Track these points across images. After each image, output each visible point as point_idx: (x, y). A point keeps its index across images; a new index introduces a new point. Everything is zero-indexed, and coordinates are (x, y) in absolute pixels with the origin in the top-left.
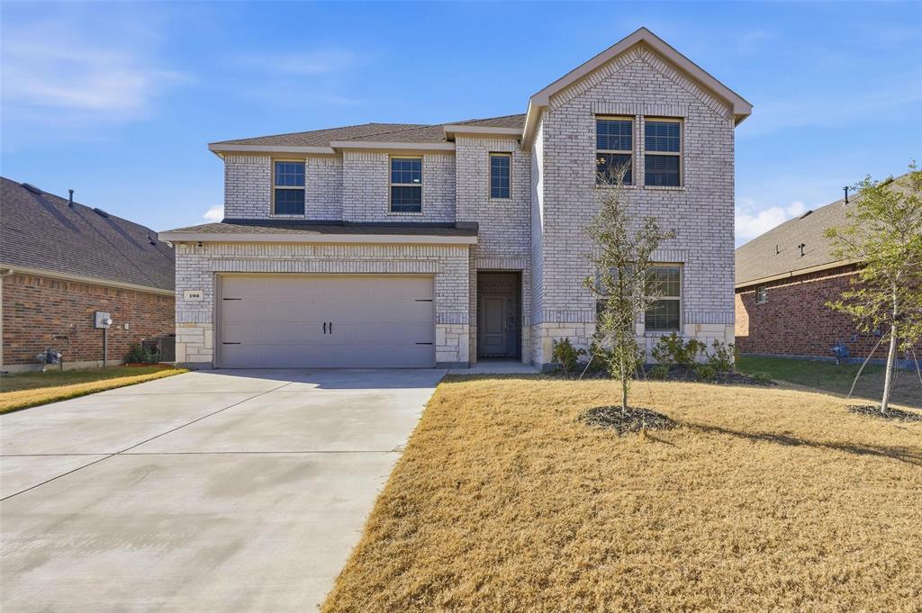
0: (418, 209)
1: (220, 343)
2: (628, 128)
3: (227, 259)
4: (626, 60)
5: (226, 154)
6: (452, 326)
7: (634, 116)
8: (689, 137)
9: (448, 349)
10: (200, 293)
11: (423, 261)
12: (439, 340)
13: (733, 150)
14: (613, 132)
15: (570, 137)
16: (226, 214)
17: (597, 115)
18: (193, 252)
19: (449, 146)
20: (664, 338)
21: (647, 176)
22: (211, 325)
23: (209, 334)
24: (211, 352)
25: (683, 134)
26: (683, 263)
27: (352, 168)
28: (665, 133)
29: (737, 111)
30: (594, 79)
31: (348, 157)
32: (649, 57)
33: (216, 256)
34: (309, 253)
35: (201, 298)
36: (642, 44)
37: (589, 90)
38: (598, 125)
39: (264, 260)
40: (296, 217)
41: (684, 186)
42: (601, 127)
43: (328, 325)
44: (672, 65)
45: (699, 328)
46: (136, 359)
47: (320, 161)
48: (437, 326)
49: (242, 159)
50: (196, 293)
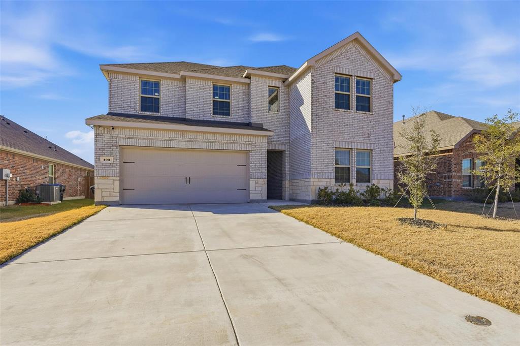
0: (228, 114)
1: (123, 189)
2: (348, 81)
3: (128, 138)
4: (348, 47)
5: (108, 72)
6: (259, 180)
7: (351, 76)
8: (375, 88)
9: (257, 192)
10: (111, 158)
11: (244, 144)
12: (251, 188)
13: (393, 96)
14: (342, 82)
15: (323, 83)
16: (110, 109)
17: (335, 73)
18: (106, 133)
19: (247, 81)
20: (368, 186)
21: (357, 106)
22: (118, 178)
23: (117, 184)
24: (118, 194)
25: (372, 87)
26: (372, 150)
27: (191, 88)
28: (365, 85)
29: (396, 78)
30: (335, 55)
31: (189, 82)
32: (358, 46)
33: (121, 136)
34: (179, 136)
35: (111, 161)
36: (356, 40)
37: (332, 60)
38: (335, 78)
39: (151, 139)
40: (155, 114)
41: (372, 112)
42: (337, 79)
43: (188, 178)
44: (368, 52)
45: (379, 181)
46: (25, 200)
47: (169, 82)
48: (251, 179)
49: (120, 77)
50: (108, 158)
